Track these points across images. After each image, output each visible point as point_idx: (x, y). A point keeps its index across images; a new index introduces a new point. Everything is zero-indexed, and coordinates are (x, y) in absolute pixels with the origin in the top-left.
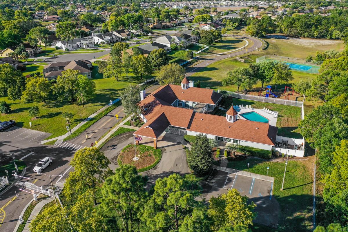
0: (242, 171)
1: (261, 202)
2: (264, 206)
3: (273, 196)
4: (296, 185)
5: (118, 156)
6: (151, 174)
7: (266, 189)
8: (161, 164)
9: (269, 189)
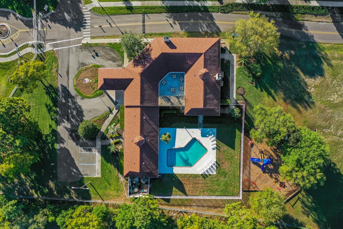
0: (100, 156)
1: (75, 172)
2: (73, 174)
3: (83, 178)
4: (98, 190)
5: (87, 65)
6: (76, 99)
7: (88, 173)
8: (88, 100)
9: (88, 174)
